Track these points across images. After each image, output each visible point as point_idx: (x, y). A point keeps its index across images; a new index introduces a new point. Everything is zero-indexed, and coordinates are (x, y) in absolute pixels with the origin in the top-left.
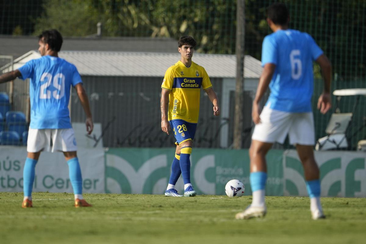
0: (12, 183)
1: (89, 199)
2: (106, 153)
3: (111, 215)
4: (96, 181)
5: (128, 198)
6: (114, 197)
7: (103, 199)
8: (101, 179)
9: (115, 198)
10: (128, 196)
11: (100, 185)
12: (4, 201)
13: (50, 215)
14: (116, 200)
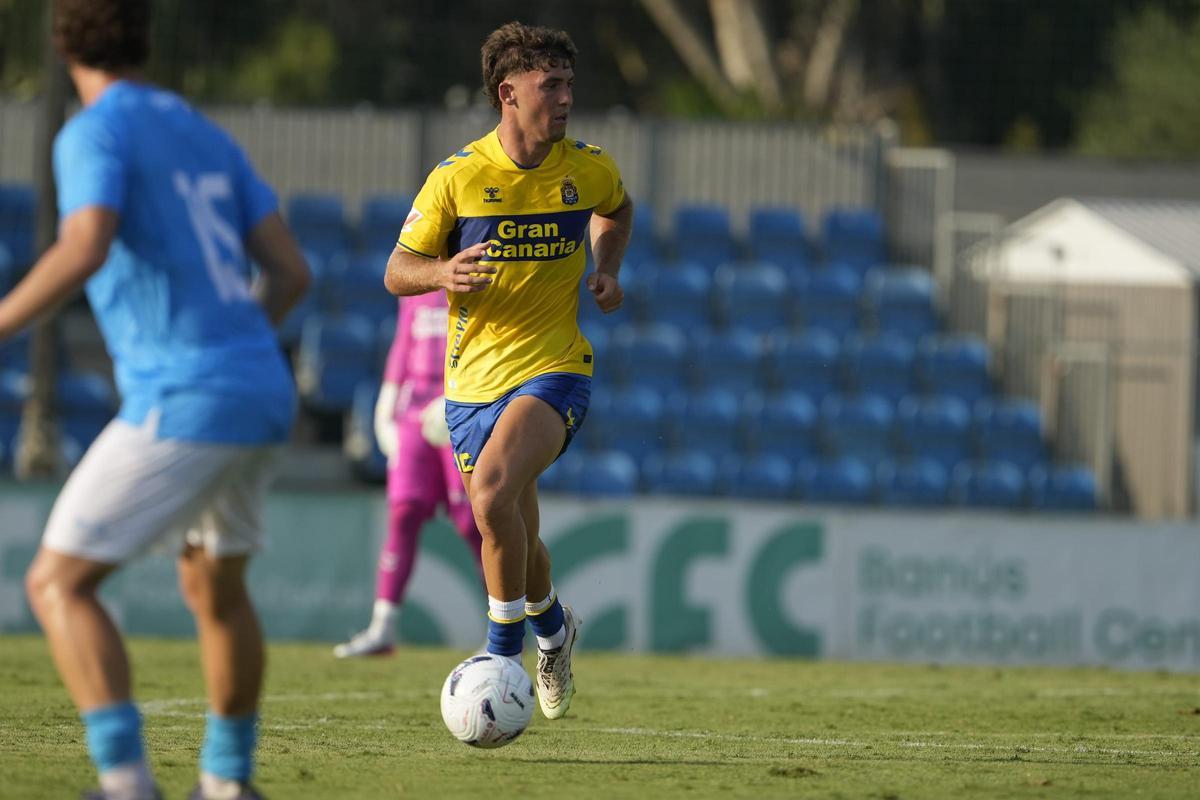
0: (998, 636)
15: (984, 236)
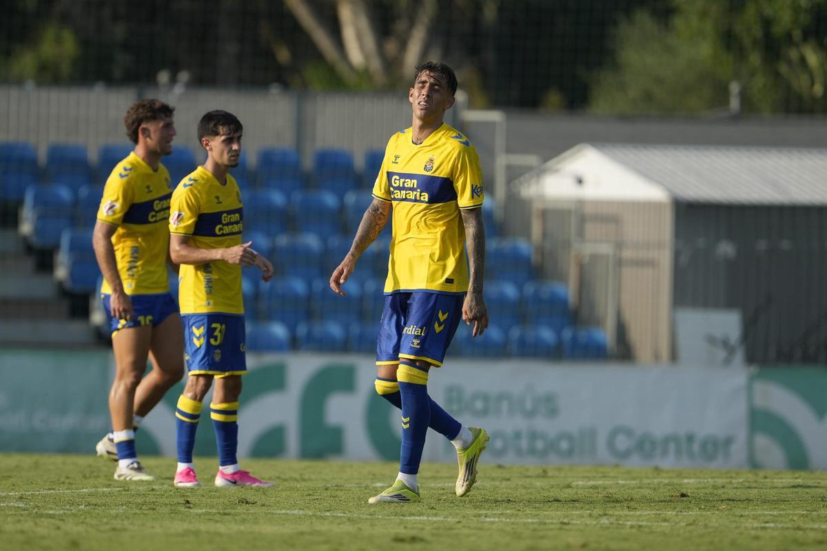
0: (540, 445)
1: (708, 482)
2: (752, 379)
3: (755, 518)
4: (729, 441)
5: (797, 480)
6: (765, 478)
7: (742, 482)
8: (741, 435)
9: (768, 480)
10: (797, 475)
11: (738, 450)
12: (517, 485)
13: (619, 518)
14: (769, 484)
15: (529, 169)
